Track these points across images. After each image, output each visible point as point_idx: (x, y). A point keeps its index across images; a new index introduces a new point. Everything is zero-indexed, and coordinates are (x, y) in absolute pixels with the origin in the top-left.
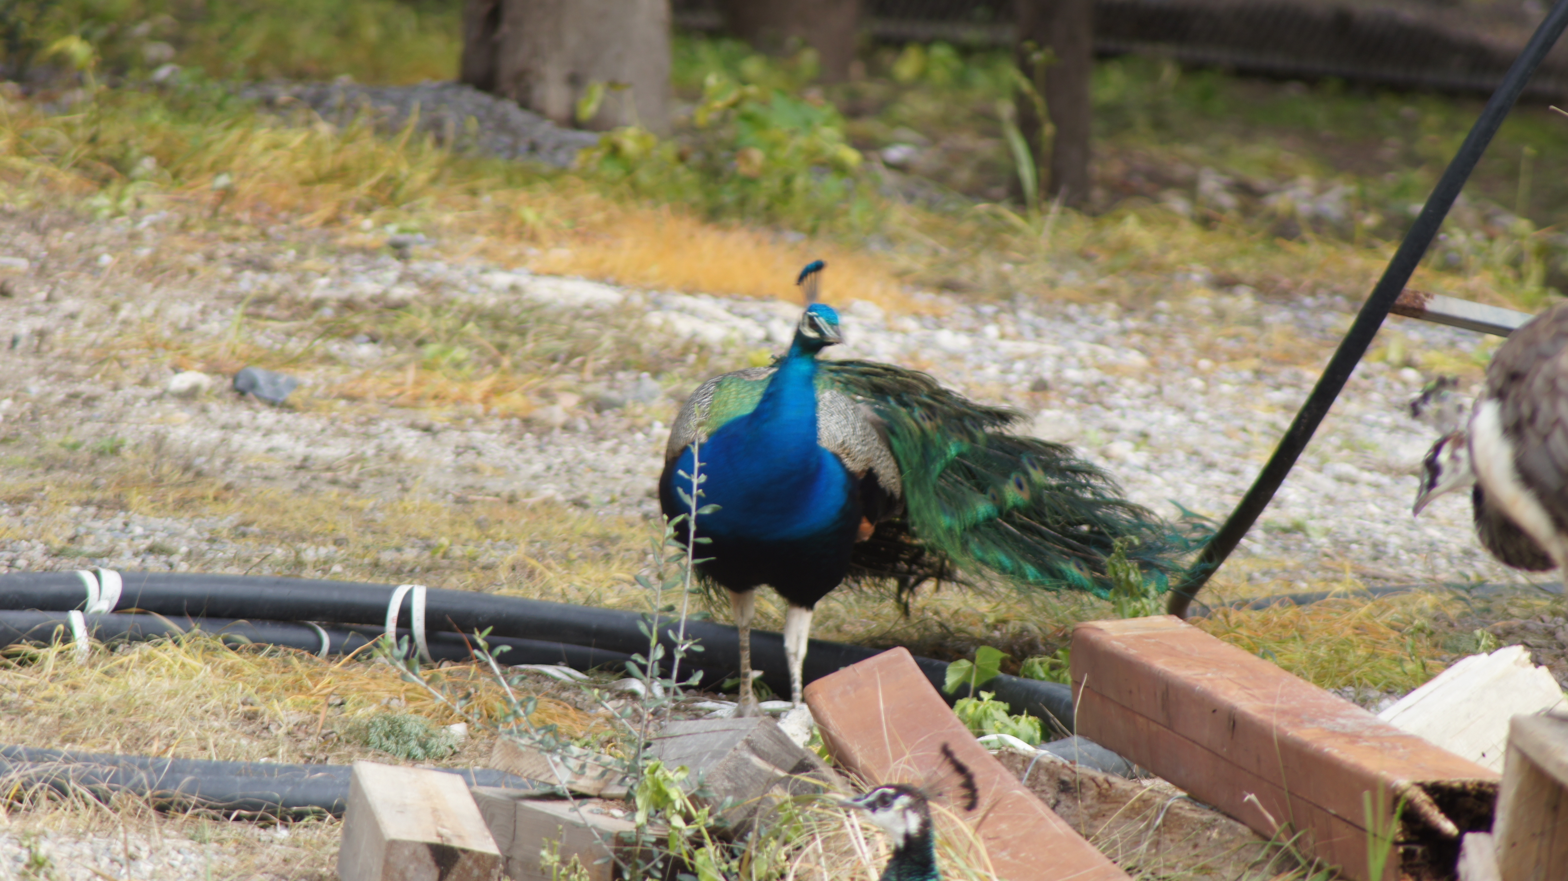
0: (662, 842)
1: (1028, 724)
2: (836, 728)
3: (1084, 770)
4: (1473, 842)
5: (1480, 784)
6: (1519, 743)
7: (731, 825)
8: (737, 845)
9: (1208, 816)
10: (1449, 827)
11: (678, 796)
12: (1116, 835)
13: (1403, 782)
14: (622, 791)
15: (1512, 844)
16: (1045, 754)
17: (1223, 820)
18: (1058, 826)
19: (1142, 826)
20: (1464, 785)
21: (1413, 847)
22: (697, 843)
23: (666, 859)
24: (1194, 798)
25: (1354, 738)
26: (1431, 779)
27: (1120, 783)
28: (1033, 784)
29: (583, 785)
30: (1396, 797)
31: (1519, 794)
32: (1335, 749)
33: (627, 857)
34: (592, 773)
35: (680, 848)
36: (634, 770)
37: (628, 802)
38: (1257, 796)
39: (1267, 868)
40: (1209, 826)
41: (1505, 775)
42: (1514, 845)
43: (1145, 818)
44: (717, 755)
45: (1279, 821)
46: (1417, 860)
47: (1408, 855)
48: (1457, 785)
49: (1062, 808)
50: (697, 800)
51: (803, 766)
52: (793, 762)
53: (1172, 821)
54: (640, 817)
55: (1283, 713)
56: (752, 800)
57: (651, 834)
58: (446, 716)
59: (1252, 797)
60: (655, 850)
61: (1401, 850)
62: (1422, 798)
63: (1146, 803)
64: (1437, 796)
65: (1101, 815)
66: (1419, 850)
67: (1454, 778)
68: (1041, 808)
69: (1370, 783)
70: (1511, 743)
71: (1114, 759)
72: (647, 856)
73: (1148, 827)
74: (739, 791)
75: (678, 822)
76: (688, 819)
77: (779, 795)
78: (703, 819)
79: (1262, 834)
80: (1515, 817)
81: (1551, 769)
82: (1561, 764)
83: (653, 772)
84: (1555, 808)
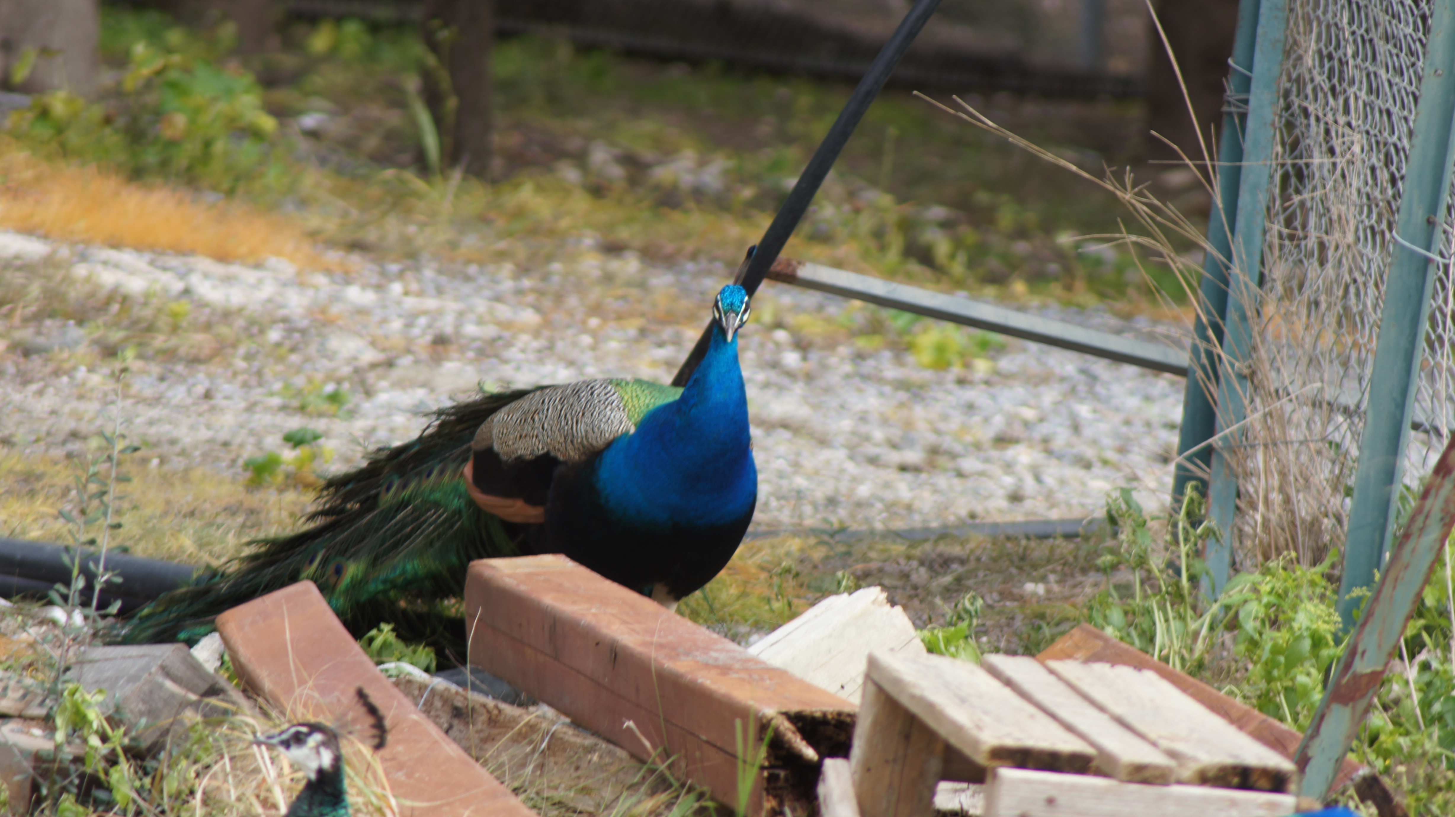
0: (78, 760)
1: (423, 653)
2: (245, 655)
3: (476, 697)
4: (834, 768)
5: (839, 714)
6: (876, 676)
7: (144, 744)
8: (150, 764)
9: (589, 741)
10: (810, 753)
11: (95, 717)
12: (504, 758)
13: (770, 711)
14: (42, 712)
15: (867, 769)
16: (439, 682)
17: (604, 745)
18: (451, 749)
19: (529, 749)
20: (825, 715)
21: (777, 771)
22: (112, 760)
23: (82, 776)
24: (577, 724)
25: (725, 670)
26: (794, 708)
27: (508, 710)
28: (428, 709)
29: (5, 705)
30: (764, 725)
31: (875, 723)
32: (708, 680)
33: (45, 774)
34: (14, 695)
35: (95, 766)
36: (54, 692)
37: (47, 722)
38: (636, 723)
39: (643, 789)
40: (590, 750)
41: (862, 705)
42: (869, 770)
43: (530, 743)
44: (133, 679)
45: (655, 746)
46: (781, 783)
47: (772, 779)
48: (818, 714)
49: (454, 732)
50: (113, 721)
51: (213, 691)
52: (204, 687)
53: (556, 745)
54: (60, 736)
55: (661, 646)
56: (164, 722)
57: (68, 753)
59: (630, 724)
60: (72, 768)
61: (766, 774)
62: (786, 727)
63: (532, 728)
64: (800, 724)
65: (489, 739)
66: (782, 774)
67: (816, 708)
68: (435, 732)
69: (742, 712)
70: (868, 677)
71: (503, 687)
72: (64, 773)
73: (533, 751)
74: (152, 713)
75: (94, 741)
76: (104, 738)
77: (190, 717)
78: (119, 738)
79: (639, 758)
80: (871, 744)
81: (904, 700)
82: (913, 697)
83: (73, 694)
84: (907, 737)
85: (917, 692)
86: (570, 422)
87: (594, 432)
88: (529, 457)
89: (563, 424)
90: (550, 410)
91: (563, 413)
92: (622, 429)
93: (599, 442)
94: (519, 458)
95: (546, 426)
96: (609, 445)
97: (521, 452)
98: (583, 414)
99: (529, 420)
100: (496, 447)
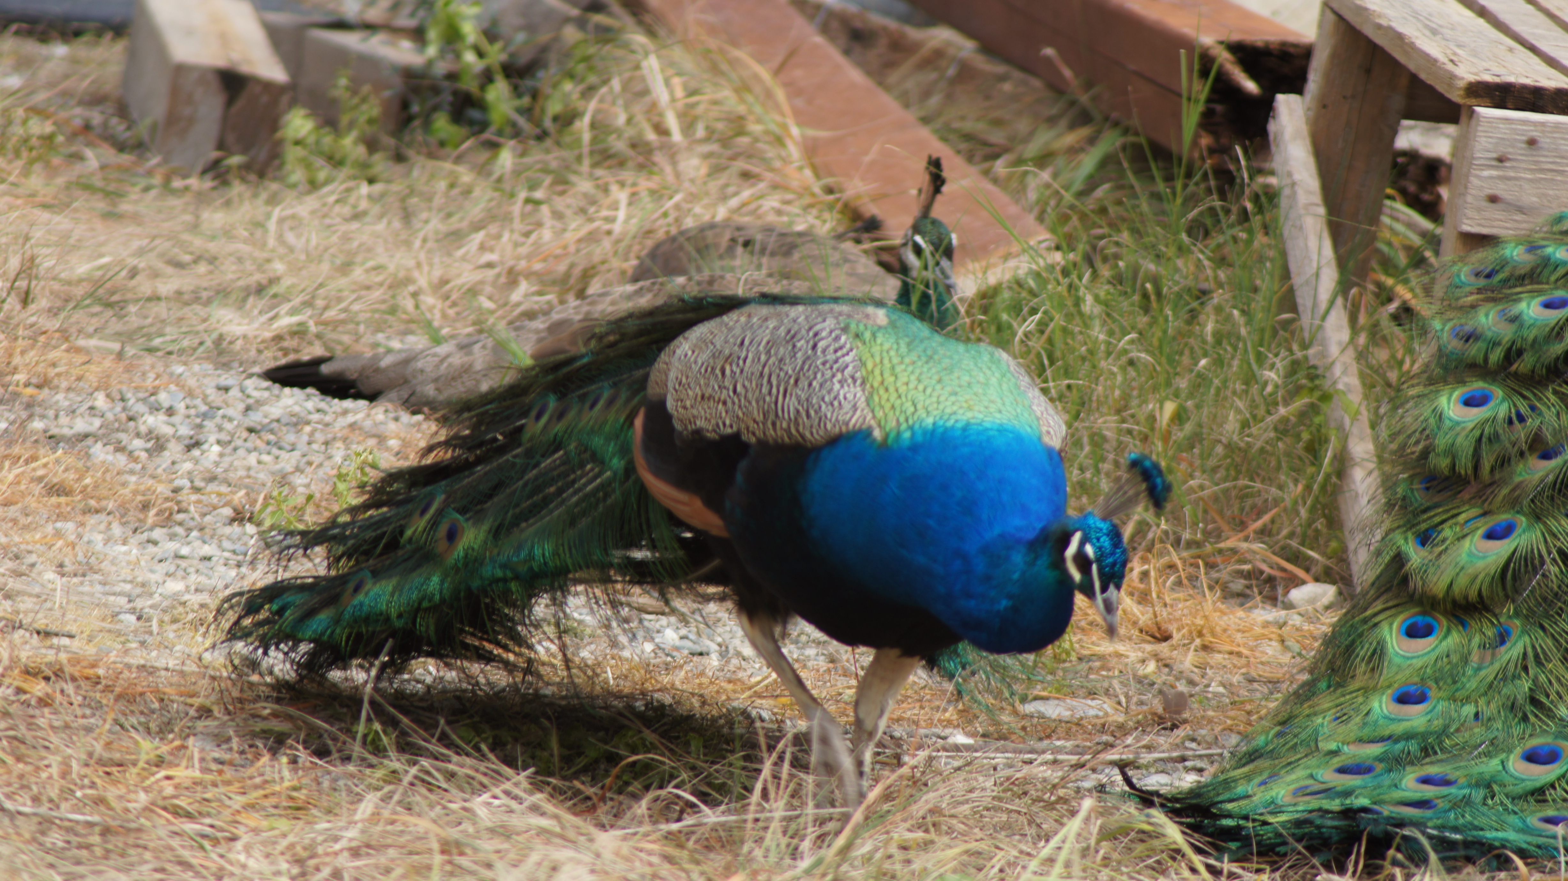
0: (452, 76)
3: (876, 19)
4: (1286, 105)
5: (1284, 44)
6: (1335, 5)
7: (523, 60)
8: (528, 83)
9: (1000, 68)
10: (1251, 86)
11: (470, 30)
12: (910, 84)
13: (1207, 40)
14: (411, 23)
17: (1017, 74)
18: (855, 75)
19: (935, 77)
20: (1267, 44)
21: (1214, 106)
22: (487, 77)
23: (455, 93)
26: (1236, 37)
27: (914, 33)
28: (825, 29)
29: (374, 14)
31: (1334, 56)
33: (416, 90)
35: (470, 85)
37: (418, 35)
38: (1056, 50)
39: (1062, 123)
40: (1003, 78)
42: (1325, 106)
43: (937, 70)
45: (1076, 76)
46: (1218, 120)
47: (1209, 114)
48: (1260, 44)
49: (855, 55)
50: (490, 36)
53: (965, 73)
54: (432, 51)
56: (543, 37)
57: (441, 68)
59: (1049, 51)
60: (446, 84)
62: (1224, 57)
63: (938, 54)
64: (1240, 55)
65: (890, 65)
66: (1219, 108)
67: (1258, 37)
68: (835, 54)
69: (1184, 45)
72: (435, 90)
73: (939, 79)
74: (530, 28)
75: (470, 57)
76: (481, 54)
77: (571, 34)
78: (496, 54)
79: (1057, 88)
80: (1328, 79)
81: (1367, 30)
84: (1368, 71)
86: (774, 390)
87: (808, 416)
88: (711, 435)
89: (765, 390)
90: (748, 361)
91: (766, 370)
92: (855, 421)
93: (814, 435)
94: (698, 432)
95: (739, 388)
96: (834, 441)
97: (701, 423)
98: (796, 381)
99: (718, 372)
100: (670, 404)
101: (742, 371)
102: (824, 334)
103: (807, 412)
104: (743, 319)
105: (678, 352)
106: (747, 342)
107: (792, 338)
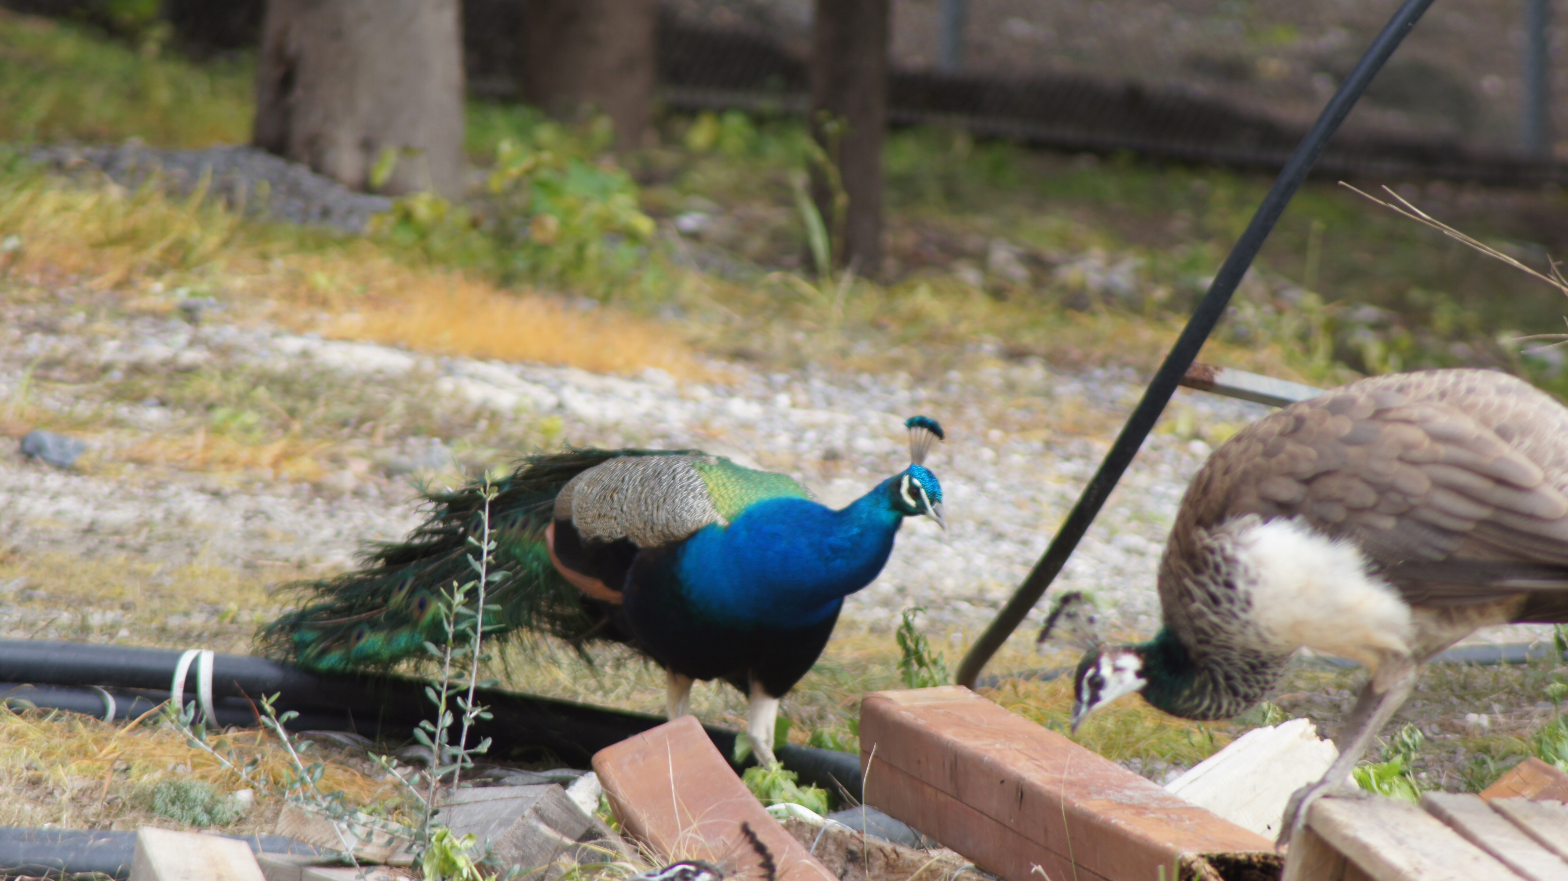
1: (814, 794)
2: (624, 796)
3: (872, 840)
5: (1266, 857)
13: (1189, 854)
16: (833, 823)
20: (1249, 858)
24: (981, 868)
25: (1140, 810)
26: (1217, 851)
27: (907, 853)
28: (821, 854)
29: (370, 852)
30: (1183, 869)
31: (1304, 867)
32: (1122, 821)
34: (379, 840)
36: (421, 838)
38: (1044, 867)
44: (505, 823)
48: (1242, 857)
49: (849, 878)
50: (484, 868)
51: (591, 835)
52: (581, 831)
55: (1071, 784)
56: (539, 868)
58: (231, 783)
59: (1038, 868)
62: (1207, 871)
64: (1222, 868)
67: (1240, 850)
68: (829, 878)
71: (901, 829)
77: (567, 863)
81: (1336, 842)
82: (1345, 838)
83: (441, 839)
85: (1350, 833)
86: (650, 508)
87: (675, 521)
88: (607, 540)
89: (643, 508)
90: (630, 491)
91: (643, 496)
92: (706, 519)
93: (680, 532)
94: (597, 539)
95: (625, 508)
96: (693, 535)
97: (599, 533)
98: (665, 500)
99: (608, 498)
100: (575, 522)
101: (626, 498)
102: (680, 470)
103: (674, 518)
104: (620, 465)
105: (577, 488)
106: (627, 479)
107: (657, 475)
